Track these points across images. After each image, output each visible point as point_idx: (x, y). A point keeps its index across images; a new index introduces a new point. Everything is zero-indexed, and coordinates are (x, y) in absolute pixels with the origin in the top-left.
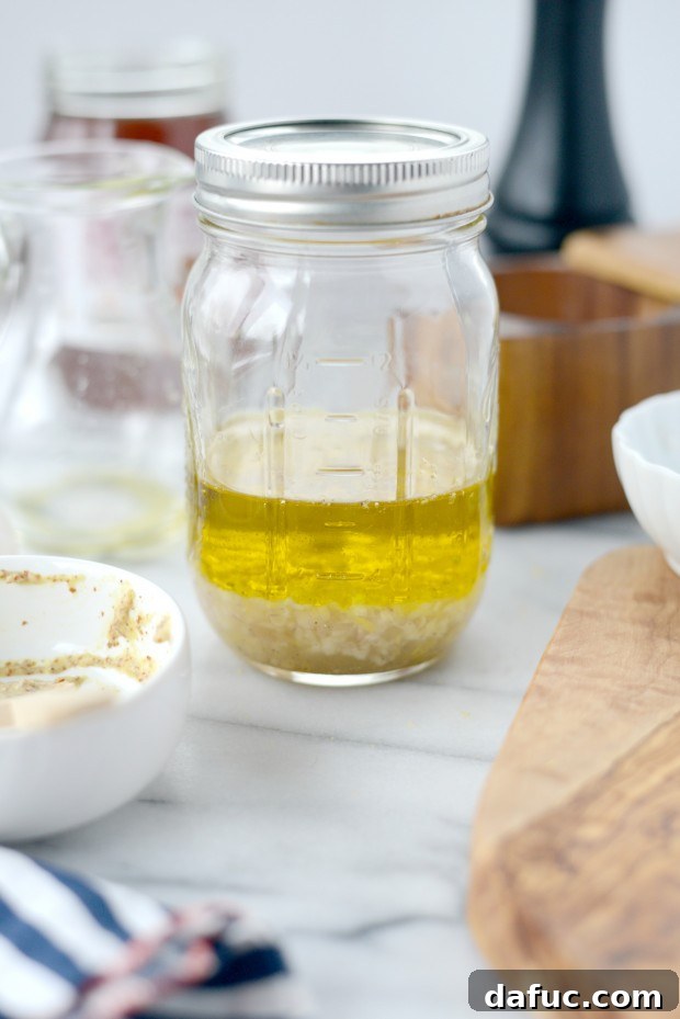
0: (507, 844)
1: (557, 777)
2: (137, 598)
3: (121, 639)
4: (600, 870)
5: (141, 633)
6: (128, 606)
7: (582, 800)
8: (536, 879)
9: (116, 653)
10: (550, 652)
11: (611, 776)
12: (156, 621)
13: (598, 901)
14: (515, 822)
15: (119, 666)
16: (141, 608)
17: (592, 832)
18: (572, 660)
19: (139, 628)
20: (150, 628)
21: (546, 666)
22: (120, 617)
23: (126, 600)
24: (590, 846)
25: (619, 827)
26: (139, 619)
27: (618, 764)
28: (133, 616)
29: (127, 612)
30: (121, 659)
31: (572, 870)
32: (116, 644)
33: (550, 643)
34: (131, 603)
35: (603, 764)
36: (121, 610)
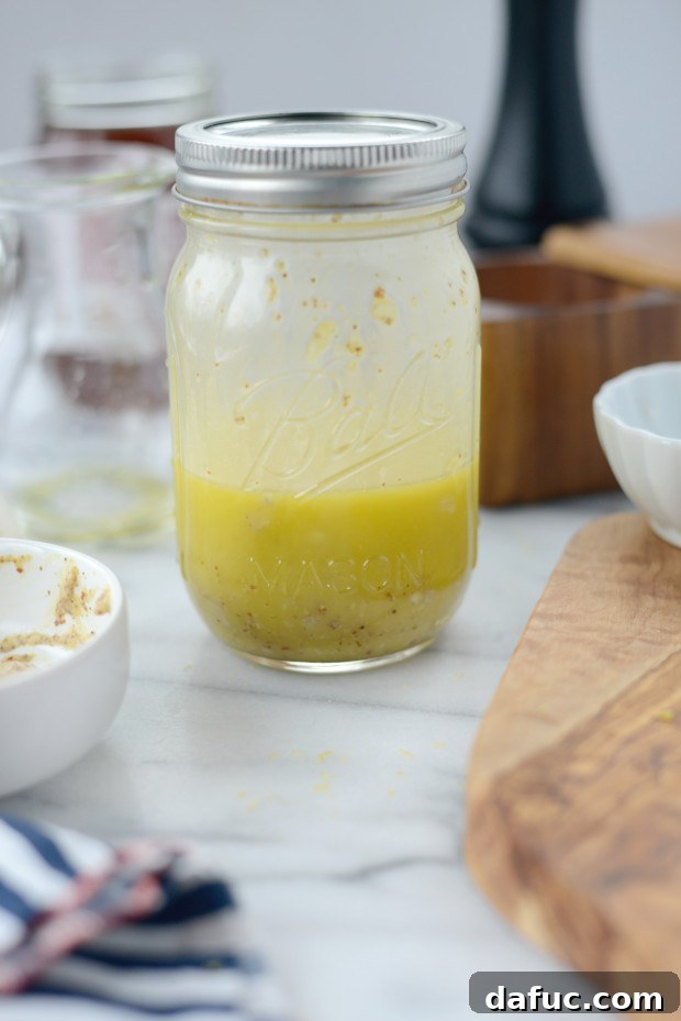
0: (501, 781)
1: (548, 720)
2: (80, 575)
3: (67, 617)
4: (592, 802)
5: (86, 609)
6: (73, 583)
7: (573, 740)
8: (530, 812)
9: (63, 630)
10: (539, 609)
11: (601, 717)
12: (98, 595)
13: (592, 828)
14: (508, 761)
15: (65, 643)
16: (85, 584)
17: (583, 768)
18: (561, 617)
19: (83, 604)
20: (92, 604)
21: (536, 623)
22: (65, 594)
23: (71, 576)
24: (582, 781)
25: (609, 763)
26: (83, 595)
27: (608, 707)
28: (78, 593)
29: (72, 589)
30: (68, 636)
31: (565, 802)
32: (63, 622)
33: (539, 602)
34: (75, 579)
35: (593, 708)
36: (66, 587)
